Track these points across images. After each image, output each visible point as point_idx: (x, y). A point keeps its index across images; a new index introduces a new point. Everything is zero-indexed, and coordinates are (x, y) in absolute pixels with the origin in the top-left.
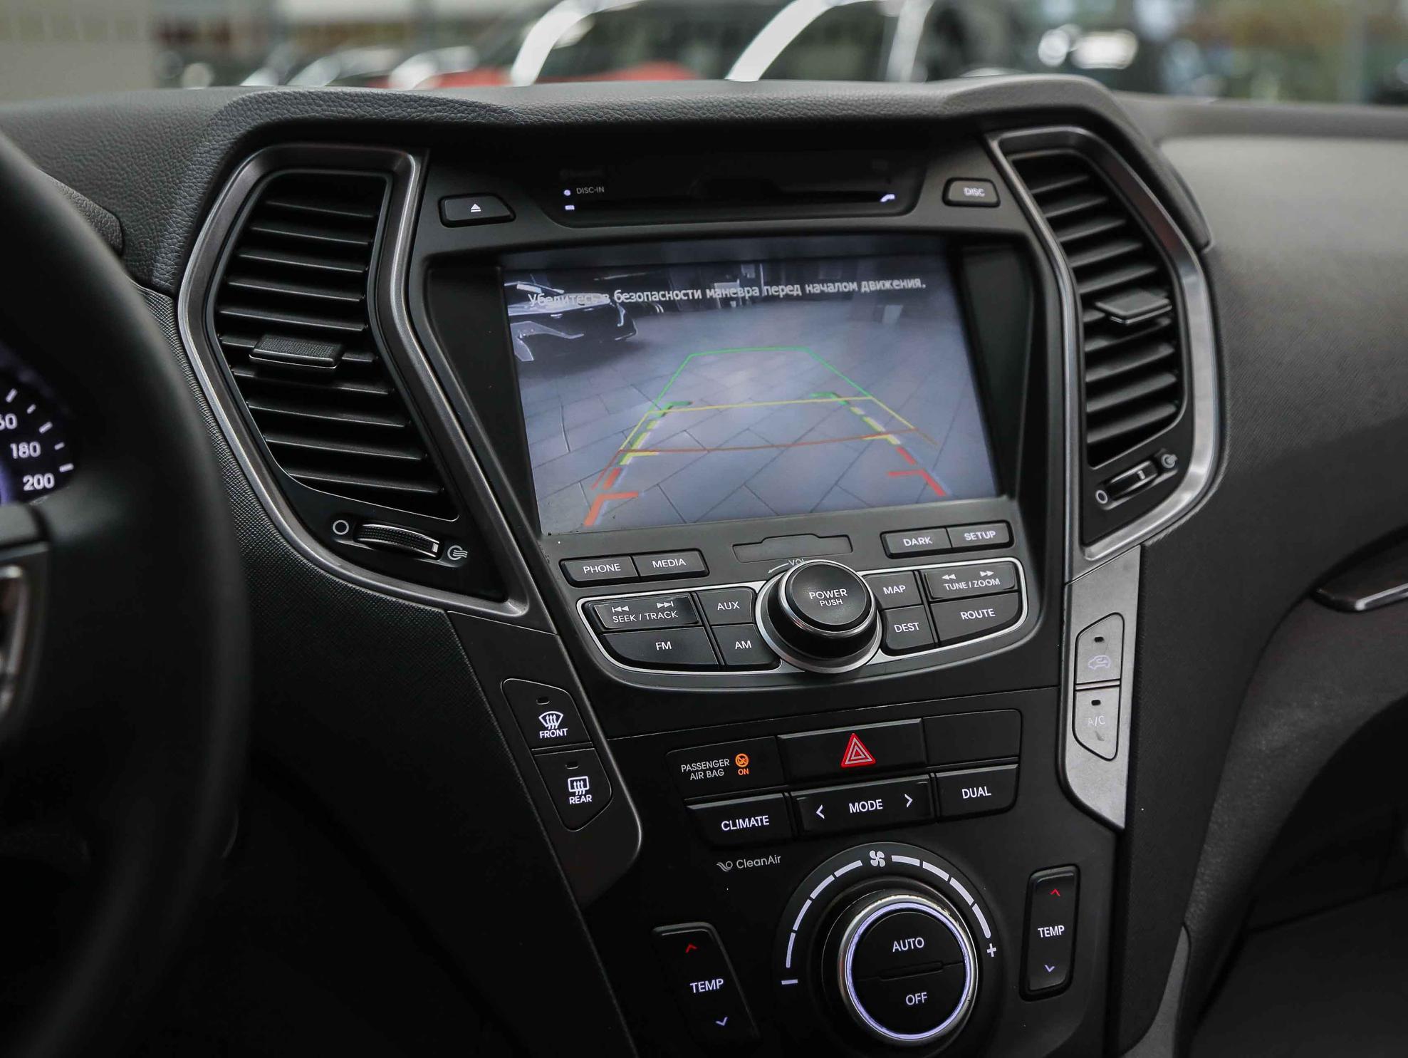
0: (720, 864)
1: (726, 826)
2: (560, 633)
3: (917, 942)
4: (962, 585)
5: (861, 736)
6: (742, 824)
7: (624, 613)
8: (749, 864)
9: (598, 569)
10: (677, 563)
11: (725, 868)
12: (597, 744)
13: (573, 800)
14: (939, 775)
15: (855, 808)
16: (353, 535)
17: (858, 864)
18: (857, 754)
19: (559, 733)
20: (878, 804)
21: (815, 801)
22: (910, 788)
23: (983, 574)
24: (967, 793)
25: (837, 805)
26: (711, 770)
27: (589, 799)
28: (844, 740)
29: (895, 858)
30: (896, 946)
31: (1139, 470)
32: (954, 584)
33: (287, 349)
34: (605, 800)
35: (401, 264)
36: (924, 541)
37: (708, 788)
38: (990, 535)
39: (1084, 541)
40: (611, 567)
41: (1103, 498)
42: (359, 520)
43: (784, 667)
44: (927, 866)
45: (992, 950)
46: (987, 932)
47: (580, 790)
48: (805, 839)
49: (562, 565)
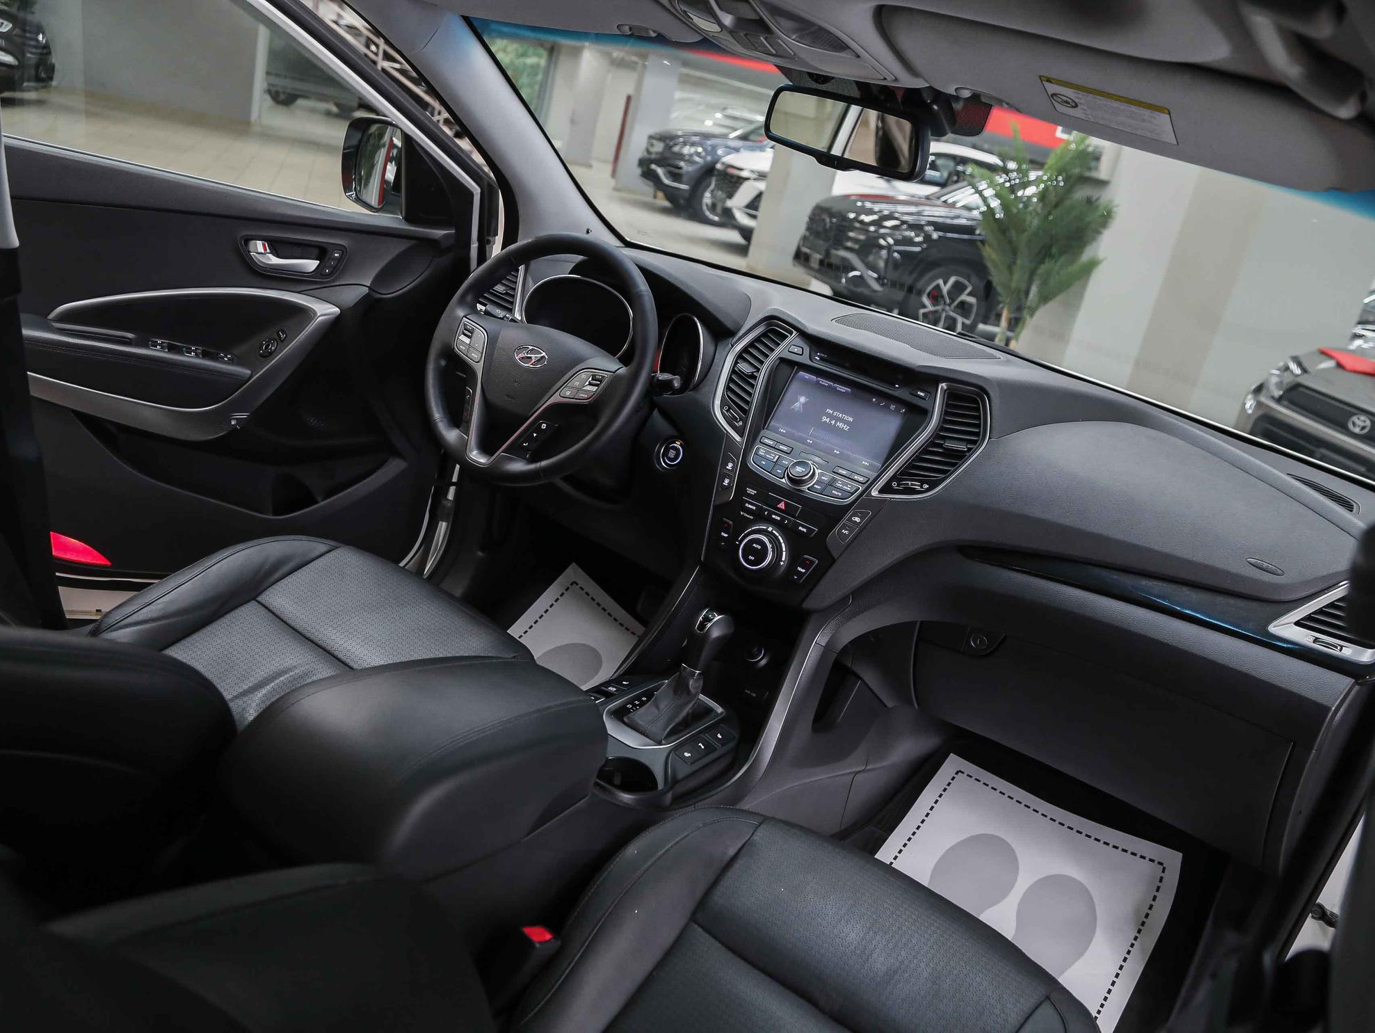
1: (747, 505)
2: (744, 449)
3: (759, 547)
4: (841, 486)
5: (785, 502)
6: (750, 506)
7: (763, 452)
8: (747, 515)
9: (768, 441)
10: (785, 448)
11: (742, 513)
12: (735, 475)
13: (724, 483)
14: (797, 521)
15: (773, 516)
16: (727, 411)
17: (766, 528)
18: (782, 506)
19: (730, 468)
20: (779, 518)
21: (766, 510)
22: (788, 519)
23: (848, 486)
24: (800, 528)
25: (771, 513)
26: (752, 492)
27: (726, 485)
28: (780, 501)
29: (774, 531)
30: (754, 545)
31: (910, 483)
32: (839, 485)
33: (744, 367)
34: (729, 487)
35: (773, 357)
36: (844, 472)
37: (749, 496)
38: (861, 479)
39: (881, 491)
40: (771, 443)
41: (894, 484)
42: (730, 408)
43: (783, 480)
44: (780, 537)
45: (782, 563)
46: (783, 559)
47: (726, 482)
48: (760, 517)
49: (762, 437)
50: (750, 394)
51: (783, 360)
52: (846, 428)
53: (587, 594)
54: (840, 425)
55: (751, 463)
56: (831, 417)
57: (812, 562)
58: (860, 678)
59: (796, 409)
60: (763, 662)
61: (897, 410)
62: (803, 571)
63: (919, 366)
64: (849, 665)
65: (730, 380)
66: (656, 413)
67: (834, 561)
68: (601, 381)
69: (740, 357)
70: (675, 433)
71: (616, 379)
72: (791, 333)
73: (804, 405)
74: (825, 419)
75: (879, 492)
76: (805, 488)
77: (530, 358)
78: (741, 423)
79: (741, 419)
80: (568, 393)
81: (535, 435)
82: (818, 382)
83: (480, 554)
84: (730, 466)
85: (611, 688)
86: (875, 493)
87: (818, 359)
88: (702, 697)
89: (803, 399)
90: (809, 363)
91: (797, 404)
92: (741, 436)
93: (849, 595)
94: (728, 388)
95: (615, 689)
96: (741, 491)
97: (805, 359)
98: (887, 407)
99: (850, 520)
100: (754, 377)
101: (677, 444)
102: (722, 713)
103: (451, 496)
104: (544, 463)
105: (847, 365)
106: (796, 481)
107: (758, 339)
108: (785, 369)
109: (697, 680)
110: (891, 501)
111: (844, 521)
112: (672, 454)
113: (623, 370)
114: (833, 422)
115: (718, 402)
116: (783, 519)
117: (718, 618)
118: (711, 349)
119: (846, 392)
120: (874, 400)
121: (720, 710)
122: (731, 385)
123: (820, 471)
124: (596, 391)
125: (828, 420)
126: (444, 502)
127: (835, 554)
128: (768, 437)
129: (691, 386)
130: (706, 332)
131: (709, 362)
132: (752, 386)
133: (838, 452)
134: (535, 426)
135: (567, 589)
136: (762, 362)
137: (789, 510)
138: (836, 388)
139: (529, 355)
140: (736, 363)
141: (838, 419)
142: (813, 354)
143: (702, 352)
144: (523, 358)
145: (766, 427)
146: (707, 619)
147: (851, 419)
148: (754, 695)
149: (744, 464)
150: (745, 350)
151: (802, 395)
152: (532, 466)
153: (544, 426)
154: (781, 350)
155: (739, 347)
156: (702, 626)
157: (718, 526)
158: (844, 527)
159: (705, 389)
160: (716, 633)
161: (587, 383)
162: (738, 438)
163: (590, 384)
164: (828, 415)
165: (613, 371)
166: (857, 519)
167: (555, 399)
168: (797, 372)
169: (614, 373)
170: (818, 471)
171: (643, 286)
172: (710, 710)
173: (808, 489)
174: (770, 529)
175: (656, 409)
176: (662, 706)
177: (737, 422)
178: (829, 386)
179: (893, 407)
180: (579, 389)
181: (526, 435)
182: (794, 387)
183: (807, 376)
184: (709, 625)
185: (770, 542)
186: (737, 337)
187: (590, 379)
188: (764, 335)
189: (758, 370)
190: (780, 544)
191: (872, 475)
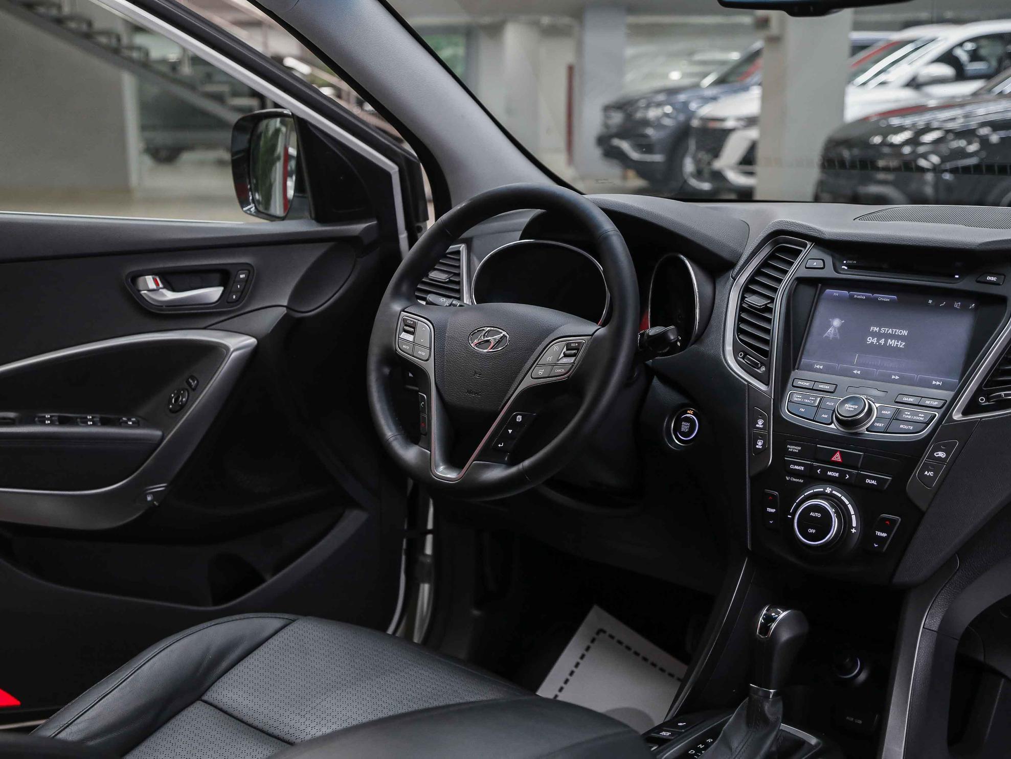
0: (787, 477)
1: (792, 467)
2: (774, 399)
3: (819, 515)
4: (910, 417)
5: (841, 453)
6: (796, 467)
7: (799, 398)
8: (794, 480)
9: (802, 383)
10: (827, 387)
11: (787, 479)
12: (769, 433)
13: (757, 447)
14: (861, 472)
15: (829, 473)
16: (743, 358)
17: (822, 490)
18: (837, 458)
19: (761, 426)
20: (837, 475)
21: (818, 468)
22: (849, 473)
23: (920, 415)
24: (868, 481)
25: (825, 470)
26: (795, 449)
27: (761, 447)
28: (836, 452)
29: (834, 492)
30: (811, 514)
31: (1003, 393)
32: (907, 415)
33: (755, 301)
34: (765, 449)
35: (787, 280)
36: (911, 400)
37: (793, 454)
38: (935, 403)
39: (965, 413)
40: (807, 384)
41: (982, 400)
42: (746, 354)
43: (832, 426)
44: (843, 498)
45: (853, 531)
46: (854, 524)
47: (760, 444)
48: (811, 478)
49: (794, 380)
50: (767, 331)
51: (800, 281)
52: (901, 344)
53: (620, 642)
54: (892, 342)
55: (786, 414)
56: (879, 336)
57: (893, 522)
58: (1003, 676)
59: (831, 336)
60: (862, 677)
61: (964, 308)
62: (884, 535)
63: (981, 244)
64: (981, 658)
65: (740, 320)
66: (656, 382)
67: (922, 514)
68: (578, 349)
69: (747, 290)
70: (686, 401)
71: (596, 342)
72: (805, 246)
73: (841, 328)
74: (870, 340)
75: (962, 414)
76: (863, 429)
77: (488, 341)
78: (763, 369)
79: (762, 364)
80: (541, 372)
81: (510, 431)
82: (851, 297)
83: (476, 613)
84: (760, 423)
85: (664, 733)
86: (957, 416)
87: (846, 268)
88: (784, 726)
89: (836, 323)
90: (833, 274)
91: (831, 331)
92: (767, 384)
93: (954, 557)
94: (739, 331)
95: (668, 734)
96: (780, 450)
97: (829, 272)
98: (950, 307)
99: (931, 456)
100: (770, 310)
101: (690, 414)
102: (816, 745)
103: (429, 550)
104: (526, 463)
105: (885, 266)
106: (849, 423)
107: (765, 264)
108: (807, 292)
109: (774, 703)
110: (981, 422)
111: (924, 459)
112: (685, 427)
113: (602, 331)
114: (882, 341)
115: (729, 348)
116: (843, 474)
117: (783, 614)
118: (708, 289)
119: (892, 301)
120: (930, 301)
121: (813, 741)
122: (743, 326)
123: (877, 405)
124: (574, 363)
125: (875, 340)
126: (422, 558)
127: (923, 506)
128: (801, 378)
129: (693, 338)
130: (696, 269)
131: (709, 304)
132: (769, 321)
133: (897, 377)
134: (509, 420)
135: (593, 641)
136: (775, 290)
137: (848, 461)
138: (876, 299)
139: (486, 339)
140: (743, 298)
141: (887, 336)
142: (838, 264)
143: (697, 291)
144: (479, 343)
145: (796, 367)
146: (769, 619)
147: (905, 333)
148: (860, 722)
149: (778, 419)
150: (752, 280)
151: (834, 317)
152: (514, 470)
153: (519, 418)
154: (798, 269)
155: (743, 279)
156: (765, 628)
157: (761, 501)
158: (926, 467)
159: (711, 338)
160: (785, 636)
161: (562, 355)
162: (763, 387)
163: (566, 356)
164: (874, 335)
165: (591, 333)
166: (941, 454)
167: (528, 382)
168: (821, 292)
169: (592, 335)
170: (875, 406)
171: (608, 226)
172: (801, 743)
173: (867, 430)
174: (828, 490)
175: (655, 377)
176: (735, 743)
177: (759, 368)
178: (867, 299)
179: (957, 305)
180: (554, 365)
181: (500, 434)
182: (822, 310)
183: (836, 293)
184: (774, 626)
185: (832, 506)
186: (738, 268)
187: (565, 349)
188: (772, 256)
189: (772, 300)
190: (846, 506)
191: (948, 395)
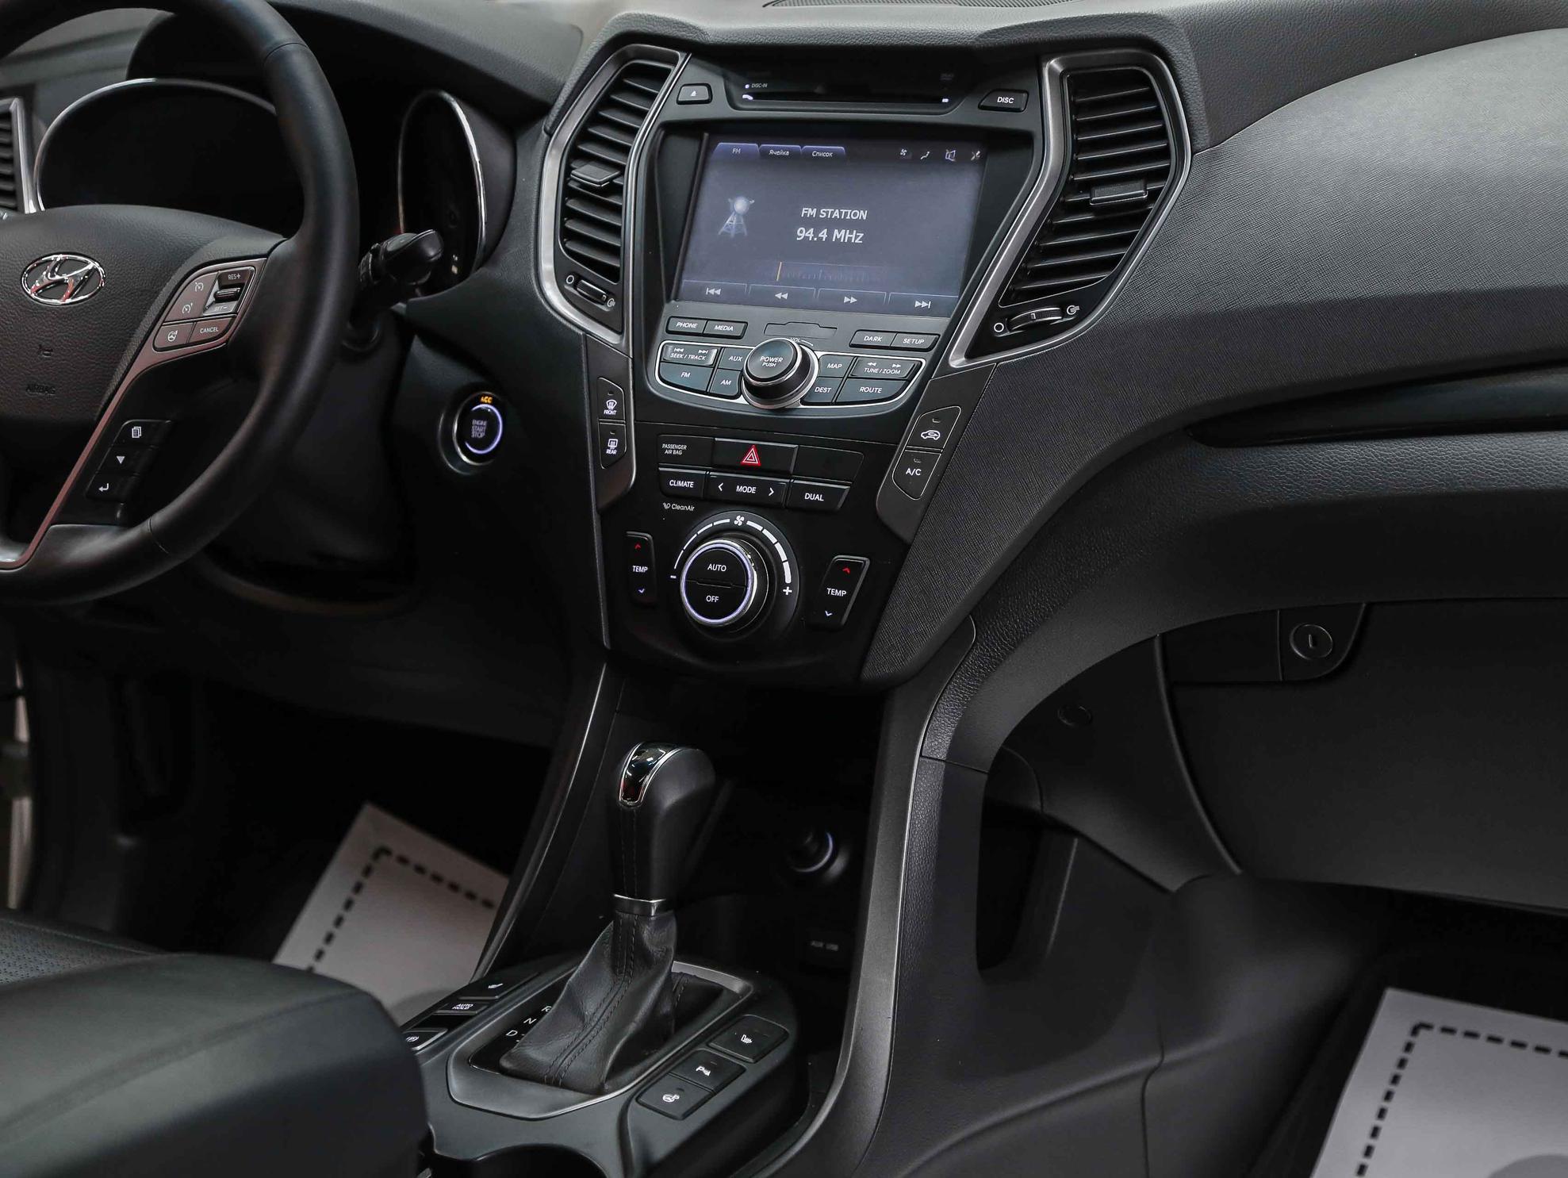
0: (664, 504)
1: (672, 483)
2: (633, 359)
3: (723, 568)
4: (876, 371)
5: (759, 449)
6: (680, 484)
7: (680, 352)
8: (678, 507)
9: (685, 325)
10: (728, 329)
11: (666, 506)
12: (628, 424)
13: (608, 452)
14: (796, 482)
15: (740, 489)
16: (575, 286)
17: (728, 521)
18: (751, 458)
19: (612, 413)
20: (753, 490)
21: (719, 480)
22: (775, 485)
23: (894, 366)
24: (808, 496)
25: (731, 484)
26: (676, 450)
27: (614, 452)
28: (748, 448)
29: (749, 523)
30: (710, 567)
31: (1033, 313)
32: (872, 368)
33: (591, 174)
34: (623, 455)
35: (645, 128)
36: (877, 339)
37: (673, 460)
38: (920, 342)
39: (970, 355)
40: (692, 326)
41: (1000, 329)
42: (579, 278)
43: (741, 400)
44: (765, 532)
45: (787, 591)
46: (788, 580)
47: (612, 446)
48: (708, 500)
49: (669, 319)
50: (615, 231)
51: (671, 128)
52: (856, 237)
53: (420, 869)
54: (840, 235)
55: (656, 384)
56: (816, 223)
57: (857, 567)
58: (1075, 833)
59: (733, 233)
60: (838, 866)
61: (963, 159)
62: (843, 593)
63: (981, 36)
64: (1036, 805)
65: (565, 213)
66: (417, 346)
67: (905, 547)
68: (241, 285)
69: (575, 154)
70: (476, 379)
71: (275, 270)
72: (673, 61)
73: (747, 216)
74: (802, 233)
75: (965, 357)
76: (795, 401)
77: (60, 283)
78: (612, 303)
79: (610, 294)
80: (172, 337)
81: (121, 459)
82: (764, 154)
83: (124, 842)
84: (611, 407)
85: (460, 1007)
86: (957, 361)
87: (751, 98)
88: (678, 967)
89: (740, 205)
90: (729, 112)
91: (731, 221)
92: (620, 333)
93: (966, 621)
94: (565, 234)
95: (469, 1006)
96: (650, 456)
97: (720, 109)
98: (938, 159)
99: (916, 441)
100: (616, 189)
101: (486, 404)
102: (743, 993)
103: (23, 733)
104: (158, 519)
105: (819, 90)
106: (769, 391)
107: (605, 101)
108: (683, 150)
109: (660, 923)
110: (1004, 370)
111: (903, 447)
112: (478, 429)
113: (286, 246)
114: (823, 234)
115: (547, 266)
116: (762, 488)
117: (667, 756)
118: (502, 159)
119: (836, 155)
120: (903, 152)
121: (736, 985)
122: (572, 225)
123: (820, 354)
124: (235, 312)
125: (810, 234)
126: (10, 750)
127: (905, 534)
128: (681, 315)
129: (479, 255)
130: (476, 117)
131: (505, 187)
132: (617, 210)
133: (853, 300)
134: (116, 437)
135: (367, 871)
136: (625, 150)
137: (770, 466)
138: (808, 154)
139: (57, 277)
140: (568, 170)
141: (832, 224)
142: (734, 90)
143: (477, 160)
144: (44, 288)
145: (673, 295)
146: (641, 769)
147: (863, 215)
148: (835, 948)
149: (642, 394)
150: (583, 135)
151: (735, 195)
152: (132, 534)
153: (137, 432)
154: (664, 106)
155: (566, 132)
156: (633, 787)
157: (621, 553)
158: (908, 462)
159: (510, 253)
160: (670, 797)
161: (211, 299)
162: (610, 337)
163: (219, 300)
164: (808, 222)
165: (265, 251)
166: (933, 435)
167: (148, 358)
168: (710, 149)
169: (266, 256)
170: (814, 357)
171: (282, 33)
172: (714, 993)
173: (803, 402)
174: (739, 521)
175: (416, 337)
176: (590, 1007)
177: (604, 303)
178: (794, 155)
179: (950, 155)
180: (195, 320)
181: (101, 467)
182: (714, 179)
183: (736, 147)
184: (648, 780)
185: (748, 550)
186: (555, 112)
187: (216, 287)
188: (618, 86)
189: (622, 169)
190: (771, 546)
191: (940, 324)
